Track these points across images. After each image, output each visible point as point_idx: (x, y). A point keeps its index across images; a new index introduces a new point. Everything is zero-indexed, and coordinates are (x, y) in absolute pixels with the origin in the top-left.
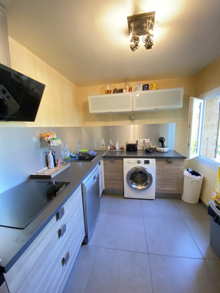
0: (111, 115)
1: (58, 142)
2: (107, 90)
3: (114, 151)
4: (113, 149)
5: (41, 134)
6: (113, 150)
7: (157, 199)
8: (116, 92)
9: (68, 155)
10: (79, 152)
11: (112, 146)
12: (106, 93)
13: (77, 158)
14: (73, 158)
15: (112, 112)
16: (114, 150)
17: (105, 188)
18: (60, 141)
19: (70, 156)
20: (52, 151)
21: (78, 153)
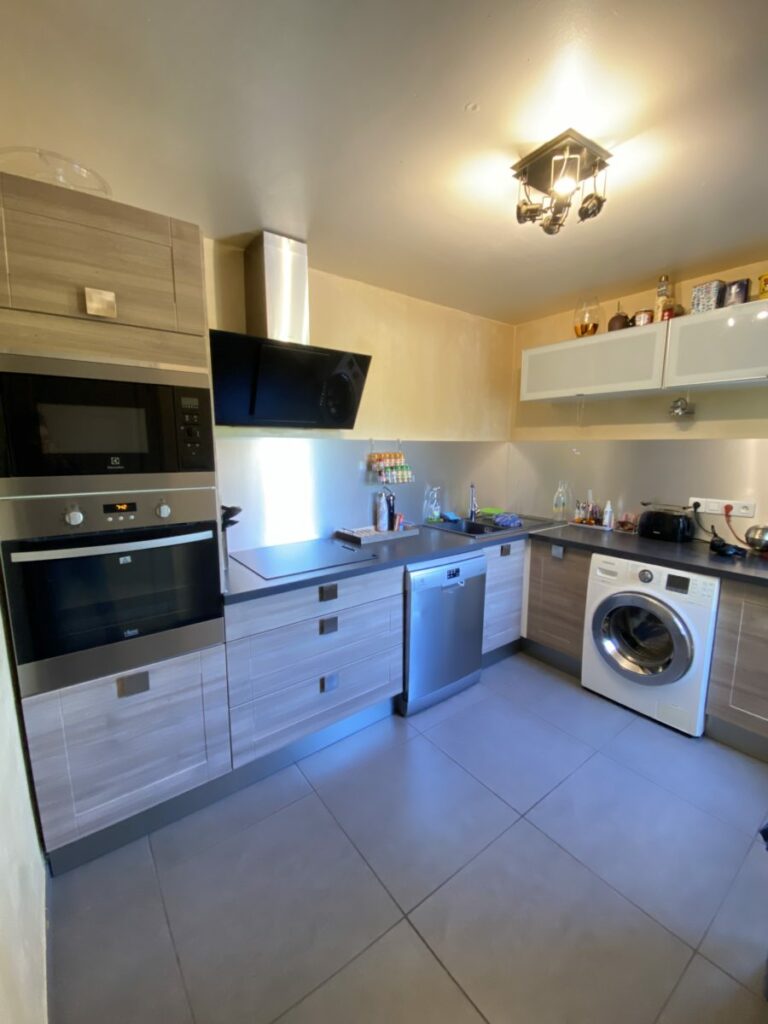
0: (583, 407)
1: (403, 475)
2: (582, 326)
3: (593, 529)
4: (593, 522)
5: (370, 456)
6: (591, 524)
7: (711, 746)
8: (617, 324)
9: (437, 514)
10: (472, 512)
11: (590, 509)
12: (578, 336)
13: (464, 526)
14: (449, 525)
15: (587, 396)
16: (595, 527)
17: (528, 634)
18: (410, 473)
19: (442, 516)
20: (388, 494)
21: (469, 515)
